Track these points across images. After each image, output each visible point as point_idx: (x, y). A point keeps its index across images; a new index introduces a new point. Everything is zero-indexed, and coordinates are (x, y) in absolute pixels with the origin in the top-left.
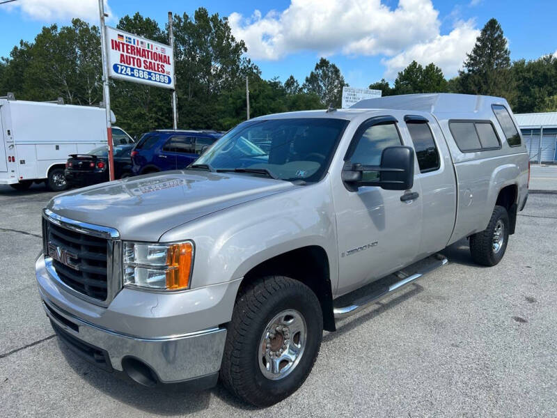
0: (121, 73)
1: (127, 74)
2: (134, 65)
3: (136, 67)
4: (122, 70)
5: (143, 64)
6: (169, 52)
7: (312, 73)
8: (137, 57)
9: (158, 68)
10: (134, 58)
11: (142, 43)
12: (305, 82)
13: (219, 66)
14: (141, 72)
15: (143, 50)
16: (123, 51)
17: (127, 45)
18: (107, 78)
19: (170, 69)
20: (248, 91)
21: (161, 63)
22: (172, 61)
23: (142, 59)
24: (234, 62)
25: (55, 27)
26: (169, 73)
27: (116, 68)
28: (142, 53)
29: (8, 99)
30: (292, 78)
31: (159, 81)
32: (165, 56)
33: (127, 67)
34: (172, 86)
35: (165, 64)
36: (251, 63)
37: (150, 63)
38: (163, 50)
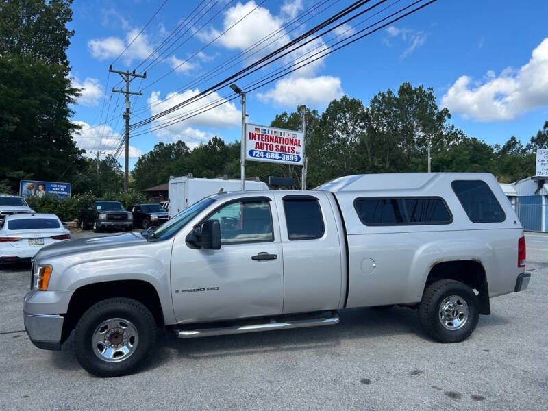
0: (255, 156)
1: (261, 157)
2: (267, 149)
3: (269, 150)
4: (256, 154)
5: (275, 148)
6: (300, 136)
7: (540, 132)
8: (270, 143)
9: (289, 150)
10: (267, 145)
11: (275, 132)
12: (530, 142)
13: (422, 134)
14: (273, 155)
15: (276, 137)
16: (259, 140)
17: (262, 135)
18: (243, 160)
19: (300, 150)
20: (430, 158)
21: (291, 146)
22: (302, 143)
23: (275, 144)
24: (436, 129)
25: (285, 114)
26: (299, 153)
27: (251, 153)
28: (276, 140)
29: (189, 177)
30: (513, 139)
31: (288, 160)
32: (296, 140)
33: (260, 152)
34: (301, 163)
35: (295, 147)
36: (455, 129)
37: (282, 147)
38: (295, 136)
